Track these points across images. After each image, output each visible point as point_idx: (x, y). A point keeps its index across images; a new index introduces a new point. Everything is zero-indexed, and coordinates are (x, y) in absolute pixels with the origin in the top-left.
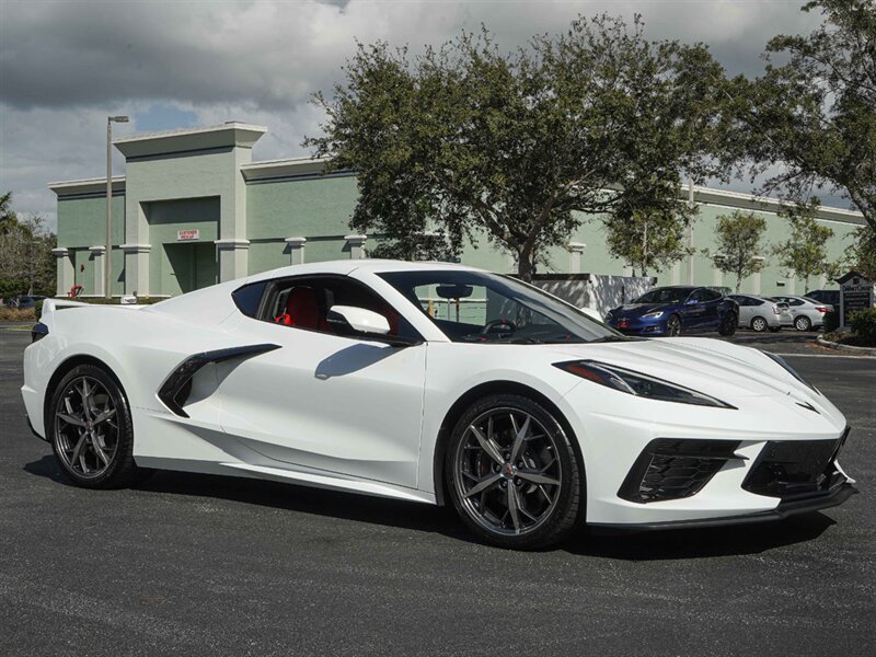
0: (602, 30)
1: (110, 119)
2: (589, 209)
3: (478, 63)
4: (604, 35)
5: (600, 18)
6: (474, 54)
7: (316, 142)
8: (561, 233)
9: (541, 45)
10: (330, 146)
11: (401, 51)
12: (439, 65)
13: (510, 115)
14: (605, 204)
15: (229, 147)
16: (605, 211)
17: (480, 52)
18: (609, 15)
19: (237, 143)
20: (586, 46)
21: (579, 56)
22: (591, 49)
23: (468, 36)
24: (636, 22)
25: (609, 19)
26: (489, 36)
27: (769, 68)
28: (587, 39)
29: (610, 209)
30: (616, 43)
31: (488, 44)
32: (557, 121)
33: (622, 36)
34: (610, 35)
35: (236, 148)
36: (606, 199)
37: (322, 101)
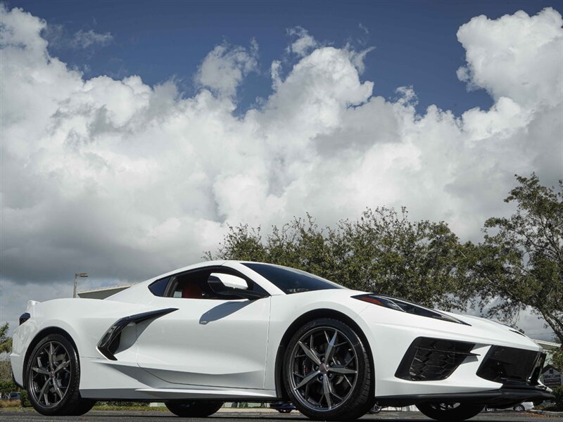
0: (383, 217)
3: (305, 236)
4: (384, 219)
5: (380, 209)
6: (302, 231)
9: (345, 227)
11: (256, 230)
12: (281, 237)
13: (324, 268)
17: (306, 230)
18: (385, 207)
20: (373, 226)
21: (368, 232)
22: (375, 228)
23: (298, 220)
24: (403, 212)
25: (387, 210)
26: (312, 220)
27: (486, 237)
28: (373, 222)
30: (391, 224)
31: (312, 225)
32: (355, 271)
33: (395, 220)
34: (388, 220)
37: (210, 257)
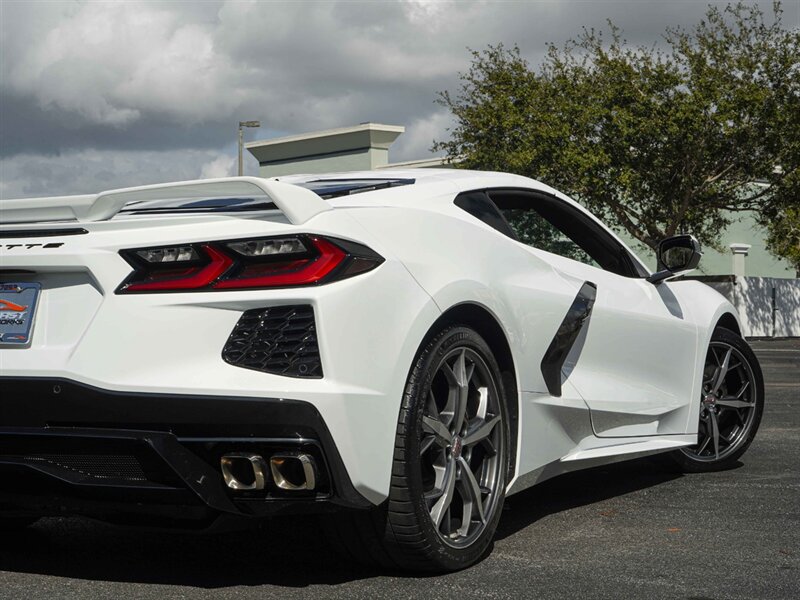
0: (739, 20)
1: (241, 125)
2: (732, 207)
4: (741, 24)
5: (734, 8)
7: (446, 146)
8: (710, 233)
10: (459, 148)
13: (636, 113)
14: (748, 201)
15: (366, 149)
16: (749, 209)
18: (743, 4)
19: (373, 145)
20: (720, 36)
22: (724, 39)
24: (776, 11)
25: (745, 8)
28: (721, 30)
29: (755, 207)
30: (753, 32)
32: (687, 119)
33: (758, 25)
34: (748, 25)
35: (371, 150)
36: (749, 195)
37: (448, 100)
